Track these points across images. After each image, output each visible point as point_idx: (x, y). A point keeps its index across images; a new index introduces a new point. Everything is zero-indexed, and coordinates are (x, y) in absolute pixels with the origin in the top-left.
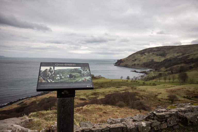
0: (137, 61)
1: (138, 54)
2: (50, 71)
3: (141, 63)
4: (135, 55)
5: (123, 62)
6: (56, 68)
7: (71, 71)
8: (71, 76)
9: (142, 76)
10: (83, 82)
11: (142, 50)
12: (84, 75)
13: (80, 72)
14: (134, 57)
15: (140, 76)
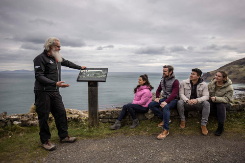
0: (233, 74)
1: (234, 64)
2: (85, 72)
3: (239, 77)
4: (230, 66)
5: (211, 76)
6: (89, 71)
7: (97, 72)
8: (95, 75)
9: (240, 95)
10: (101, 78)
11: (242, 59)
12: (102, 75)
13: (101, 73)
14: (229, 68)
15: (237, 95)
